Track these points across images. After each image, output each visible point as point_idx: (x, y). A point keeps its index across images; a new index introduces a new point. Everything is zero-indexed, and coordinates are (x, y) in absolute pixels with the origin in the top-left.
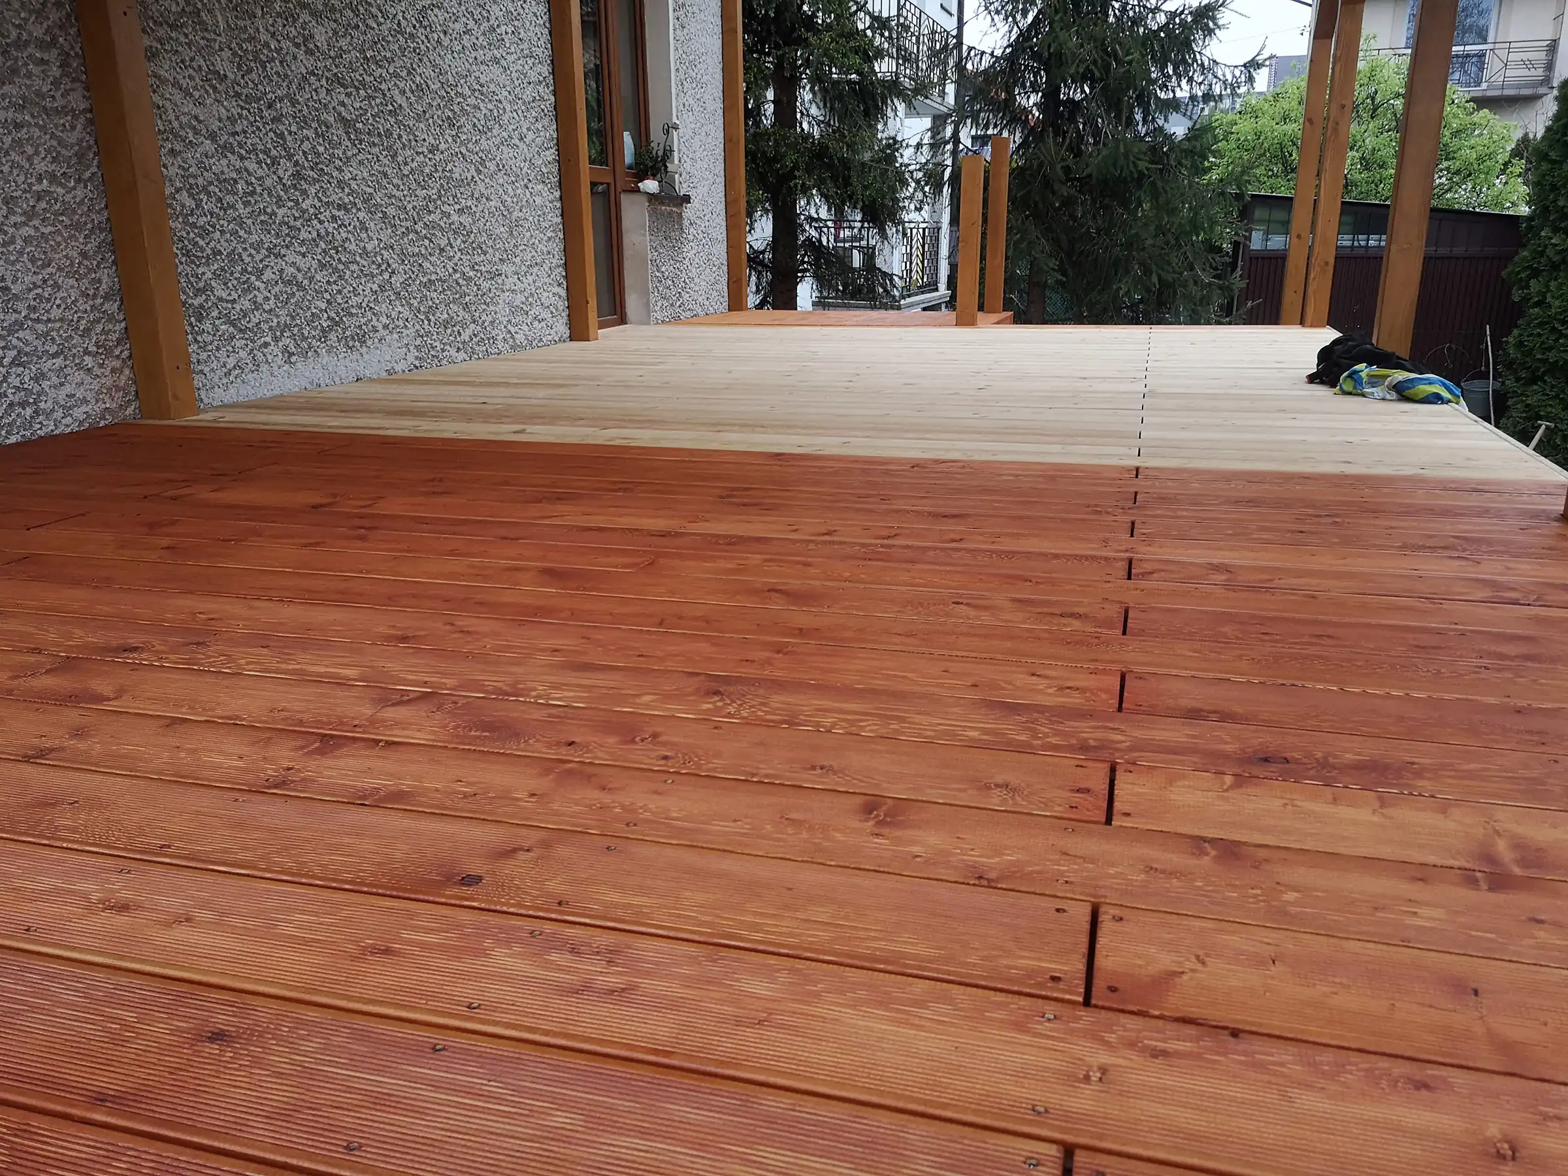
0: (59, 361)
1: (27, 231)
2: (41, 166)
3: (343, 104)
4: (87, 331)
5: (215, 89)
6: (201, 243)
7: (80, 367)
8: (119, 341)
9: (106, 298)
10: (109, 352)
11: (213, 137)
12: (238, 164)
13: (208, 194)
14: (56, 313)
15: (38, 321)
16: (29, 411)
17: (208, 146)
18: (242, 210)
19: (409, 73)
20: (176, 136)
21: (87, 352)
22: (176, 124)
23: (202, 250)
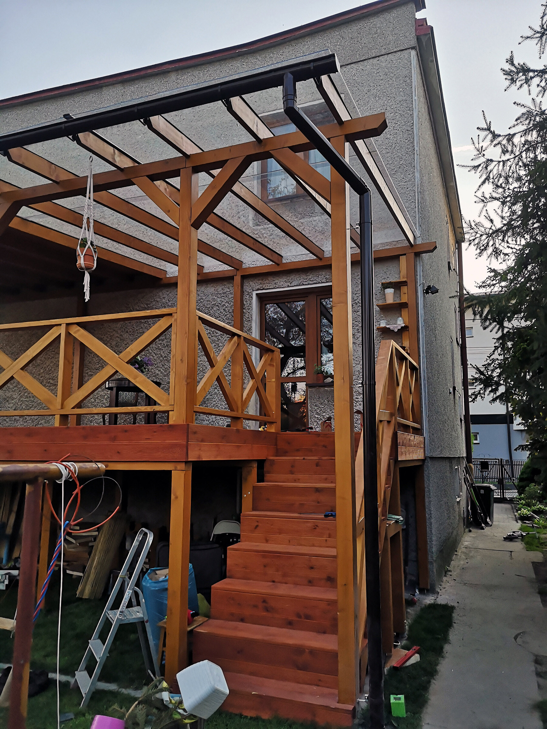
18: (105, 401)
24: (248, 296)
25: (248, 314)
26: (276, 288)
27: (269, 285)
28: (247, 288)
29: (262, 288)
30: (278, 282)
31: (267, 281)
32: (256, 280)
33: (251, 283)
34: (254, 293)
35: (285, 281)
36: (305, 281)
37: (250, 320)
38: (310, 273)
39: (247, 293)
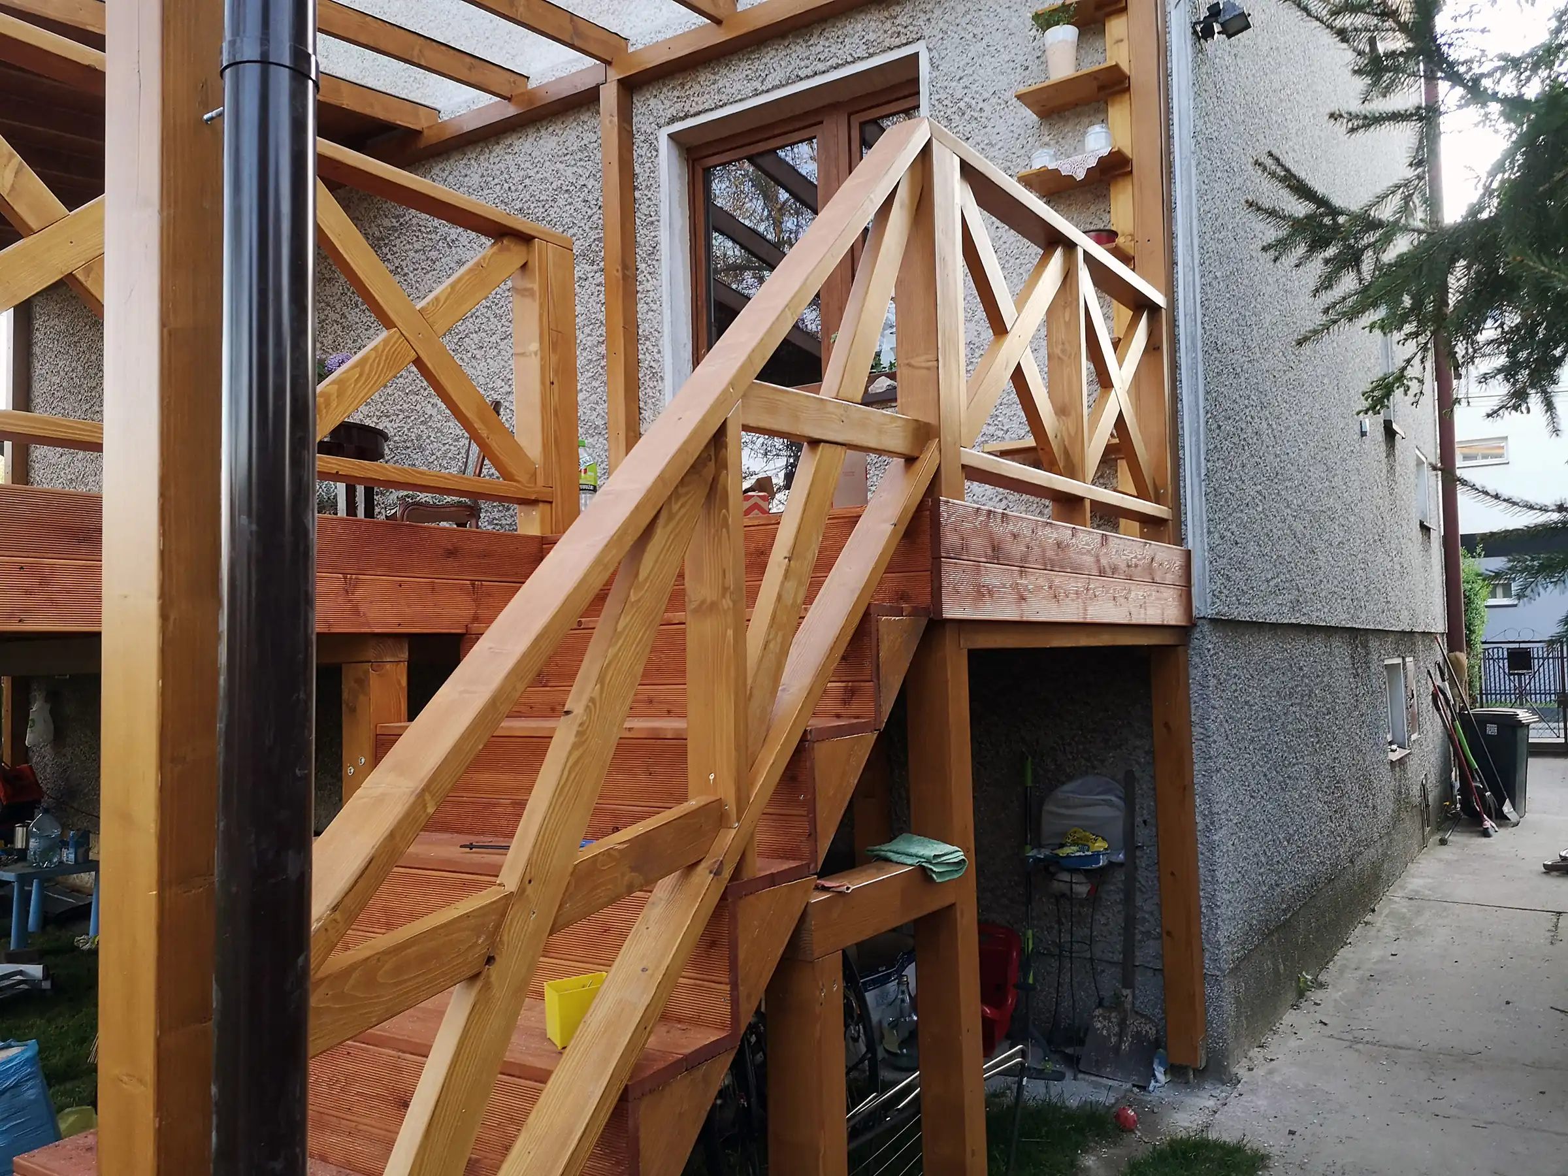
24: (646, 146)
25: (648, 202)
26: (721, 106)
27: (700, 100)
28: (642, 121)
29: (682, 115)
30: (728, 85)
31: (697, 88)
32: (665, 90)
33: (652, 102)
34: (663, 135)
35: (747, 76)
36: (803, 64)
37: (652, 223)
38: (819, 37)
39: (642, 138)
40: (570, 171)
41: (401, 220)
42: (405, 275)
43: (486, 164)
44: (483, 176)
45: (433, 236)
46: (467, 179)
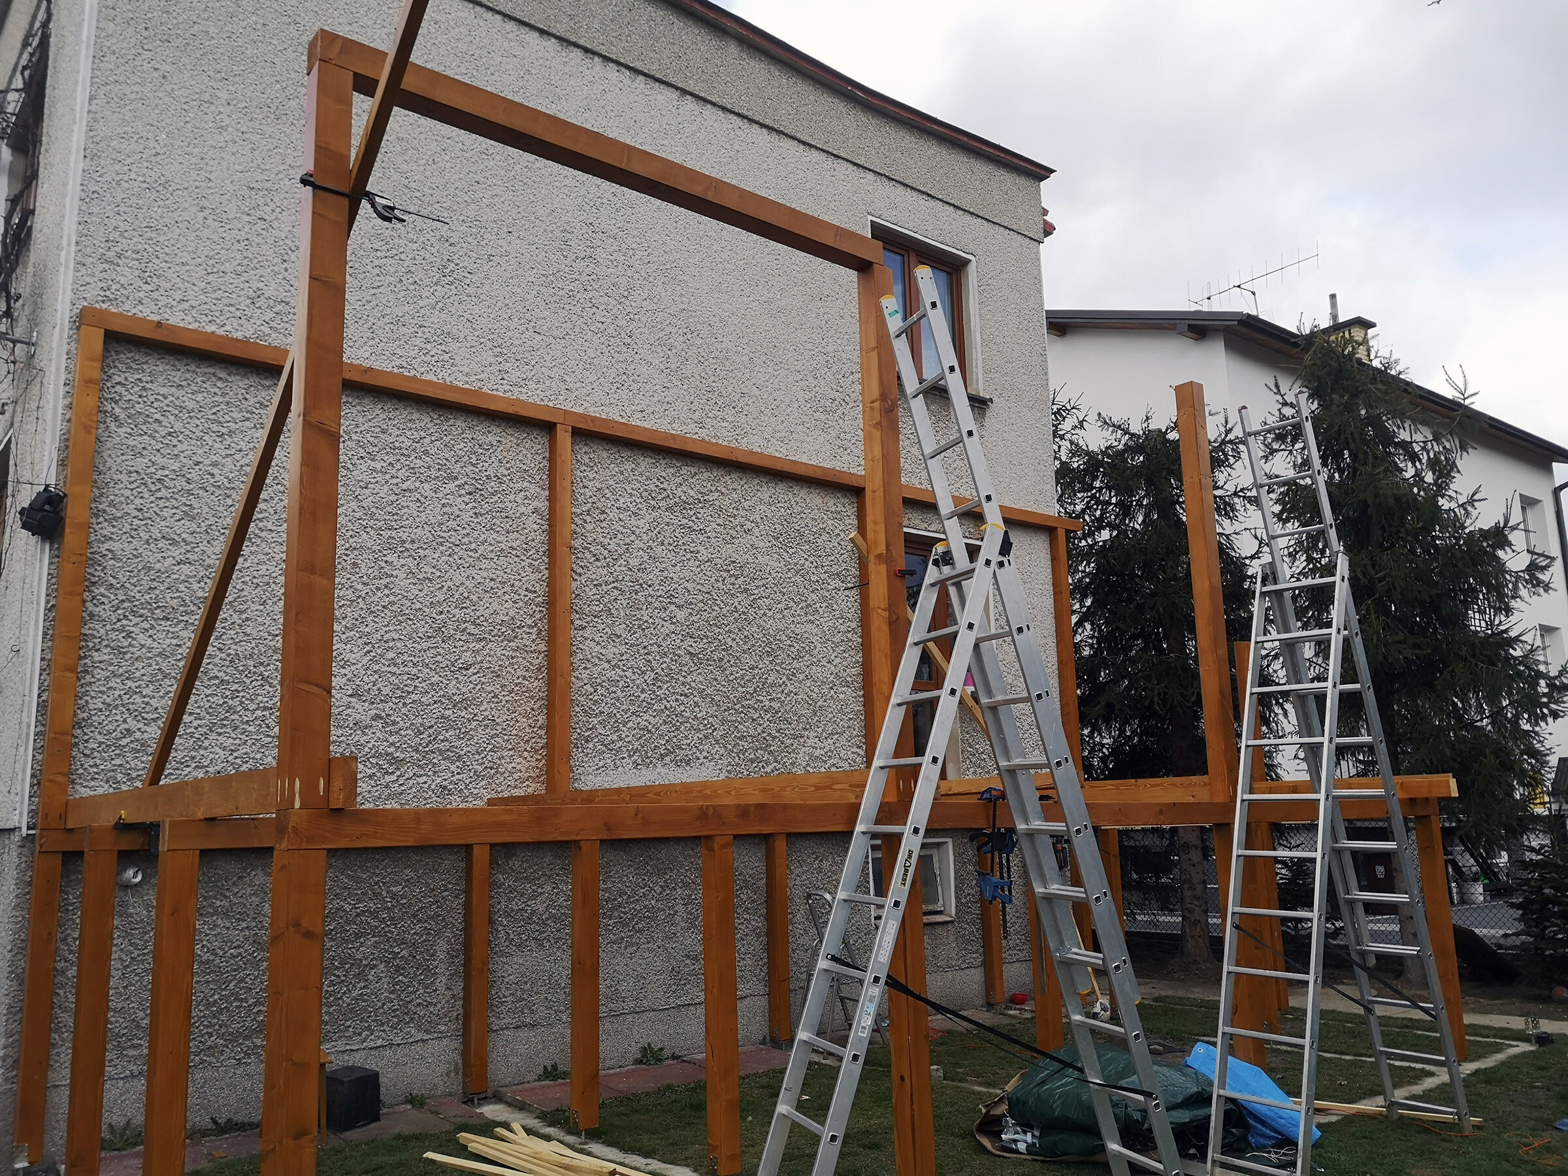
0: (511, 753)
1: (507, 698)
2: (519, 673)
3: (691, 646)
4: (528, 741)
5: (614, 641)
6: (594, 707)
7: (521, 756)
8: (542, 747)
9: (540, 728)
10: (536, 751)
11: (609, 662)
12: (622, 673)
13: (602, 686)
14: (514, 732)
15: (505, 735)
16: (493, 771)
17: (606, 666)
19: (740, 630)
20: (589, 661)
21: (525, 750)
22: (589, 656)
23: (594, 710)
40: (830, 522)
41: (706, 497)
42: (709, 538)
43: (774, 491)
44: (771, 497)
45: (732, 519)
46: (759, 493)
